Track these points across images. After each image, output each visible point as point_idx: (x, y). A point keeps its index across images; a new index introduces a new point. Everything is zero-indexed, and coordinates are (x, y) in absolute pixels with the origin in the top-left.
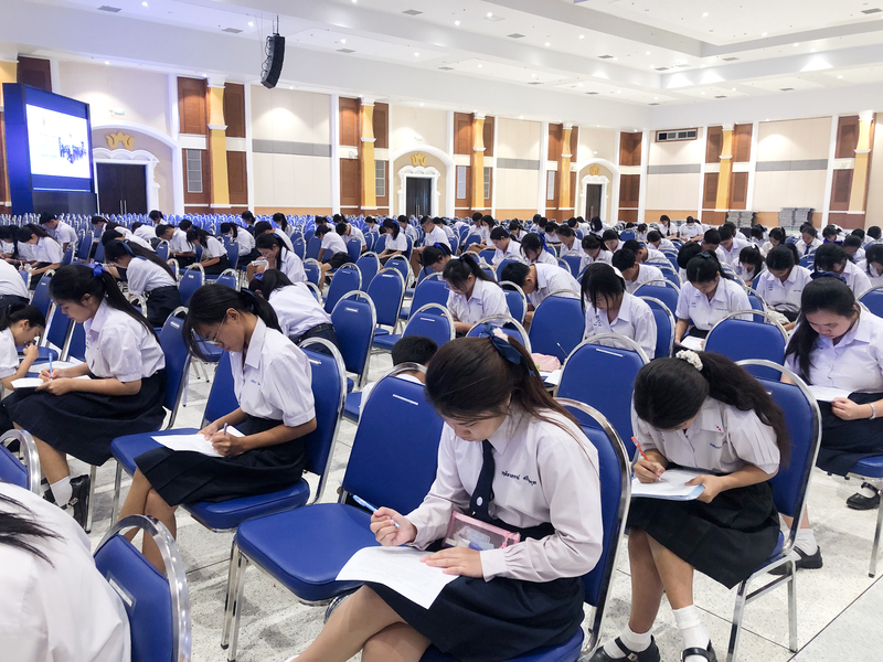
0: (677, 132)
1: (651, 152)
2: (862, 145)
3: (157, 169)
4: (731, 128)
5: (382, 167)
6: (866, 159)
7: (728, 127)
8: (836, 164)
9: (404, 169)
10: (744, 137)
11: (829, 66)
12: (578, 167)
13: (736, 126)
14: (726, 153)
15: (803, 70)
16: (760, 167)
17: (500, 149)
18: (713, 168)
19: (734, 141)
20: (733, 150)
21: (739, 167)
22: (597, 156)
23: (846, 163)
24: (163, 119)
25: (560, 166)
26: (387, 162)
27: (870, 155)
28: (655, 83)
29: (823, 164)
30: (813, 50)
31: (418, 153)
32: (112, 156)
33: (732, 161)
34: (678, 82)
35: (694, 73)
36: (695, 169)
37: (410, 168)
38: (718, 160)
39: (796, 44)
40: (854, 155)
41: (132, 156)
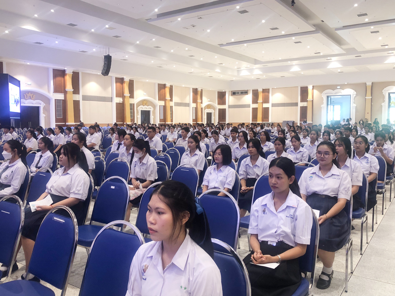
0: (240, 92)
1: (230, 100)
2: (310, 98)
3: (44, 108)
4: (262, 91)
5: (132, 106)
6: (311, 103)
7: (260, 90)
8: (301, 104)
9: (140, 107)
10: (267, 94)
11: (300, 70)
12: (203, 105)
13: (263, 90)
14: (260, 100)
15: (291, 71)
16: (273, 105)
17: (176, 99)
18: (255, 106)
19: (263, 95)
20: (263, 99)
21: (265, 105)
22: (209, 101)
23: (305, 104)
24: (46, 87)
25: (197, 105)
26: (134, 104)
27: (313, 101)
28: (236, 74)
29: (296, 104)
30: (294, 64)
31: (144, 100)
32: (26, 103)
33: (262, 103)
34: (244, 73)
35: (251, 70)
36: (248, 106)
37: (142, 106)
38: (257, 103)
39: (289, 62)
40: (307, 101)
41: (34, 103)
